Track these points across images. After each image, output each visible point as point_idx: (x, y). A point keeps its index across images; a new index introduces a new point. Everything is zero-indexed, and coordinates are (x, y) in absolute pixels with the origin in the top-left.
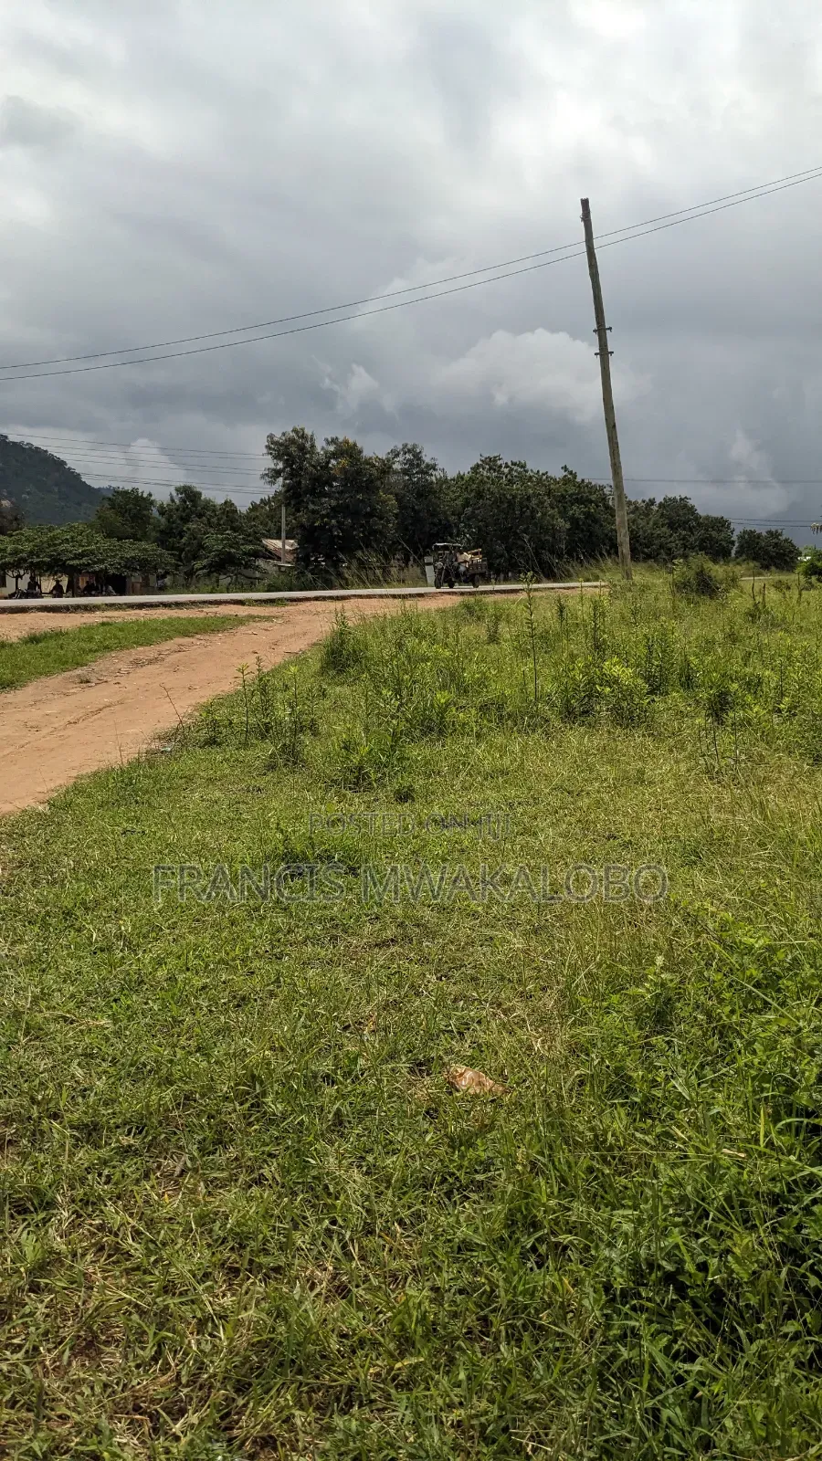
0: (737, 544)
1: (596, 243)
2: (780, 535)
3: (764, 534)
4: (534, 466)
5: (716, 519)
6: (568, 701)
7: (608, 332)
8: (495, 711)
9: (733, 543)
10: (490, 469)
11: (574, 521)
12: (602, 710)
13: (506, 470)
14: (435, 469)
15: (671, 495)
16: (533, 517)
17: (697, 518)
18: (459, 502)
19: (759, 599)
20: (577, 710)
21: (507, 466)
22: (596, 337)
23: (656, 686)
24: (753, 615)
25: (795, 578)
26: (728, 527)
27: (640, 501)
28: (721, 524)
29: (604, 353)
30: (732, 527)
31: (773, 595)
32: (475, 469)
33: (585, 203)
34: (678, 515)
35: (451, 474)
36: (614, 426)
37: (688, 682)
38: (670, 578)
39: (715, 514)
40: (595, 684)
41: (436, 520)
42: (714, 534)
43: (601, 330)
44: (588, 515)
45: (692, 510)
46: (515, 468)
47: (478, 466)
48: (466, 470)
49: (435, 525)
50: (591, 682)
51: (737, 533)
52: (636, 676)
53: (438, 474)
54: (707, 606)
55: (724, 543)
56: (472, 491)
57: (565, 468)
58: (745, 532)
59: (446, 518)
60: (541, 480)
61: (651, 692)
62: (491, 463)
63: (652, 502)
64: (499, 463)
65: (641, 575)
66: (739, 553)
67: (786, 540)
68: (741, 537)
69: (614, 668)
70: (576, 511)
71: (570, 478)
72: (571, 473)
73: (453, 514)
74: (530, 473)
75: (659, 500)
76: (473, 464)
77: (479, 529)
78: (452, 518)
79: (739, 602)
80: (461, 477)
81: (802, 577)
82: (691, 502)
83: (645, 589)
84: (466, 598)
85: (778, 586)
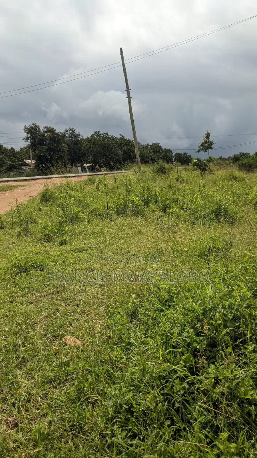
0: (174, 157)
1: (125, 62)
2: (187, 154)
3: (182, 154)
4: (111, 134)
5: (168, 149)
6: (118, 209)
7: (130, 90)
8: (94, 213)
9: (173, 157)
10: (97, 135)
11: (125, 152)
12: (129, 211)
13: (102, 136)
14: (80, 136)
15: (154, 143)
16: (111, 150)
17: (162, 149)
18: (88, 146)
19: (179, 174)
20: (121, 212)
21: (102, 134)
22: (126, 92)
23: (146, 203)
24: (177, 179)
25: (190, 167)
26: (172, 152)
27: (144, 145)
28: (169, 151)
29: (129, 97)
30: (173, 152)
31: (183, 173)
32: (93, 135)
33: (121, 49)
34: (156, 149)
35: (85, 137)
36: (133, 121)
37: (156, 201)
38: (152, 168)
39: (167, 148)
40: (126, 203)
41: (81, 152)
42: (168, 154)
43: (128, 90)
44: (129, 150)
45: (160, 147)
46: (105, 135)
47: (93, 134)
48: (89, 136)
49: (80, 153)
50: (125, 203)
51: (174, 154)
52: (139, 200)
53: (80, 137)
54: (164, 177)
55: (170, 157)
56: (92, 142)
57: (121, 135)
58: (176, 153)
59: (84, 151)
60: (114, 139)
61: (144, 205)
62: (97, 133)
63: (148, 145)
64: (100, 133)
65: (144, 168)
66: (175, 160)
67: (189, 156)
68: (175, 155)
69: (132, 197)
70: (125, 148)
71: (123, 138)
72: (123, 136)
73: (86, 150)
74: (110, 136)
75: (150, 144)
76: (92, 134)
77: (95, 155)
78: (86, 151)
79: (173, 175)
80: (88, 138)
81: (192, 167)
82: (160, 145)
83: (144, 172)
84: (89, 177)
85: (185, 170)
